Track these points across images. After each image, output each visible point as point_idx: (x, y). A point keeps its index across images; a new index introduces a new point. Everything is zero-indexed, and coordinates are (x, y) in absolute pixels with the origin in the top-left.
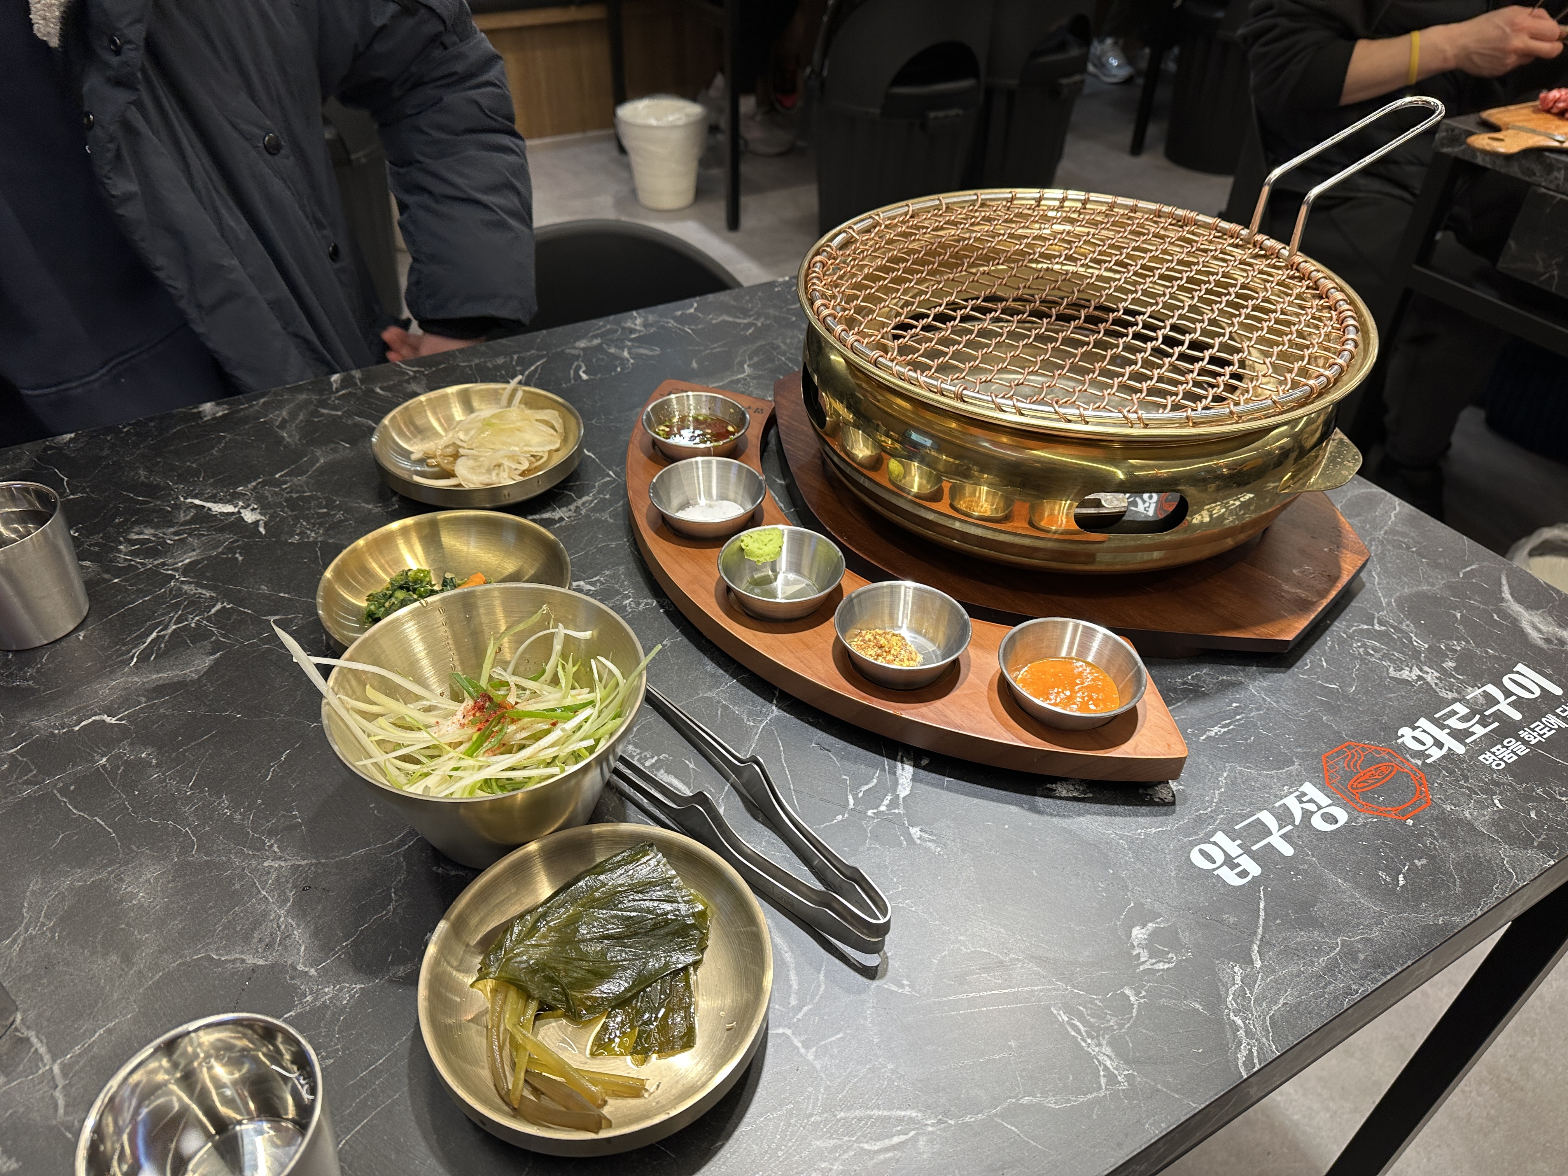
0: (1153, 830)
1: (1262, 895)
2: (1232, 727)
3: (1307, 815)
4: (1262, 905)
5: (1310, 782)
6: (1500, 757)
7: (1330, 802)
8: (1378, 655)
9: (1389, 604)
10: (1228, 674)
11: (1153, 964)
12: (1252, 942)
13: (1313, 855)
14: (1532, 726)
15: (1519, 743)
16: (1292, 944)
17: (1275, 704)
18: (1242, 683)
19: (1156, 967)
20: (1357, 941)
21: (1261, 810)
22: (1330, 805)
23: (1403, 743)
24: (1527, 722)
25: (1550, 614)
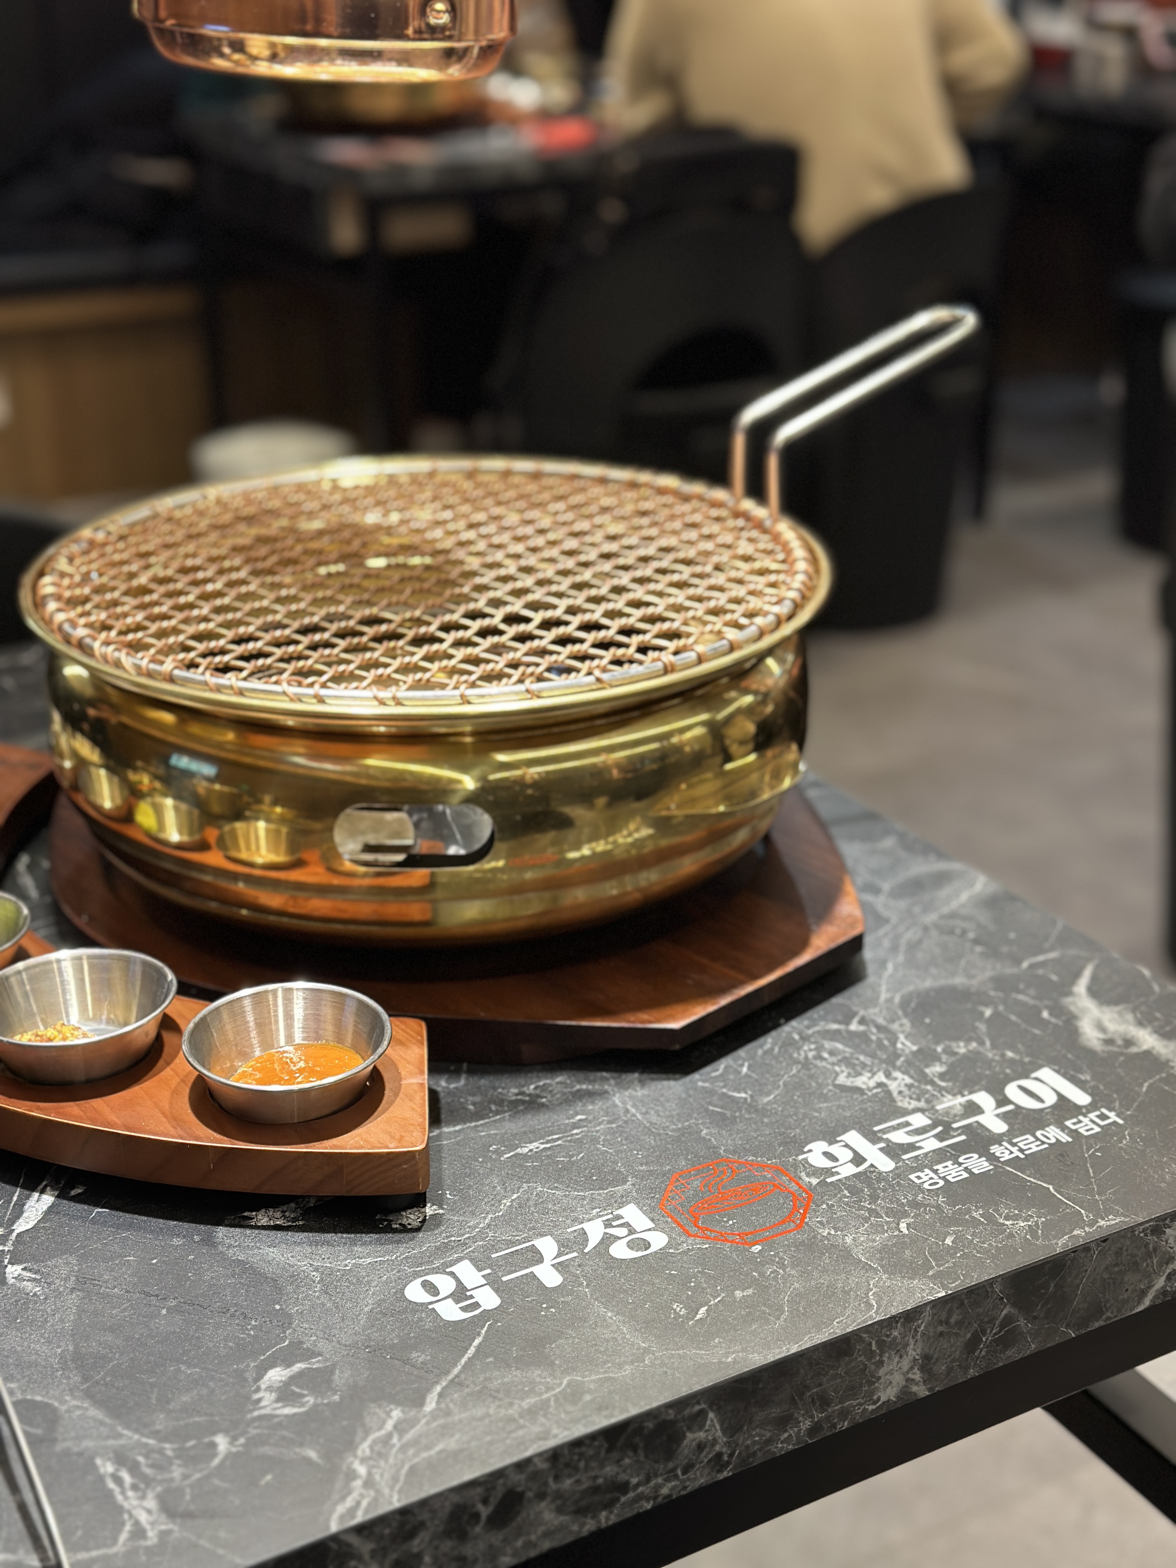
0: (369, 1260)
1: (483, 1332)
2: (560, 1142)
3: (608, 1240)
4: (477, 1342)
5: (637, 1204)
6: (941, 1175)
7: (652, 1225)
8: (834, 1059)
9: (890, 1000)
10: (590, 1082)
11: (275, 1409)
12: (437, 1383)
13: (588, 1286)
14: (1015, 1141)
15: (984, 1159)
16: (495, 1384)
17: (639, 1116)
18: (606, 1092)
19: (278, 1412)
20: (592, 1381)
21: (542, 1235)
22: (649, 1230)
23: (806, 1160)
24: (1009, 1136)
25: (1134, 1011)
